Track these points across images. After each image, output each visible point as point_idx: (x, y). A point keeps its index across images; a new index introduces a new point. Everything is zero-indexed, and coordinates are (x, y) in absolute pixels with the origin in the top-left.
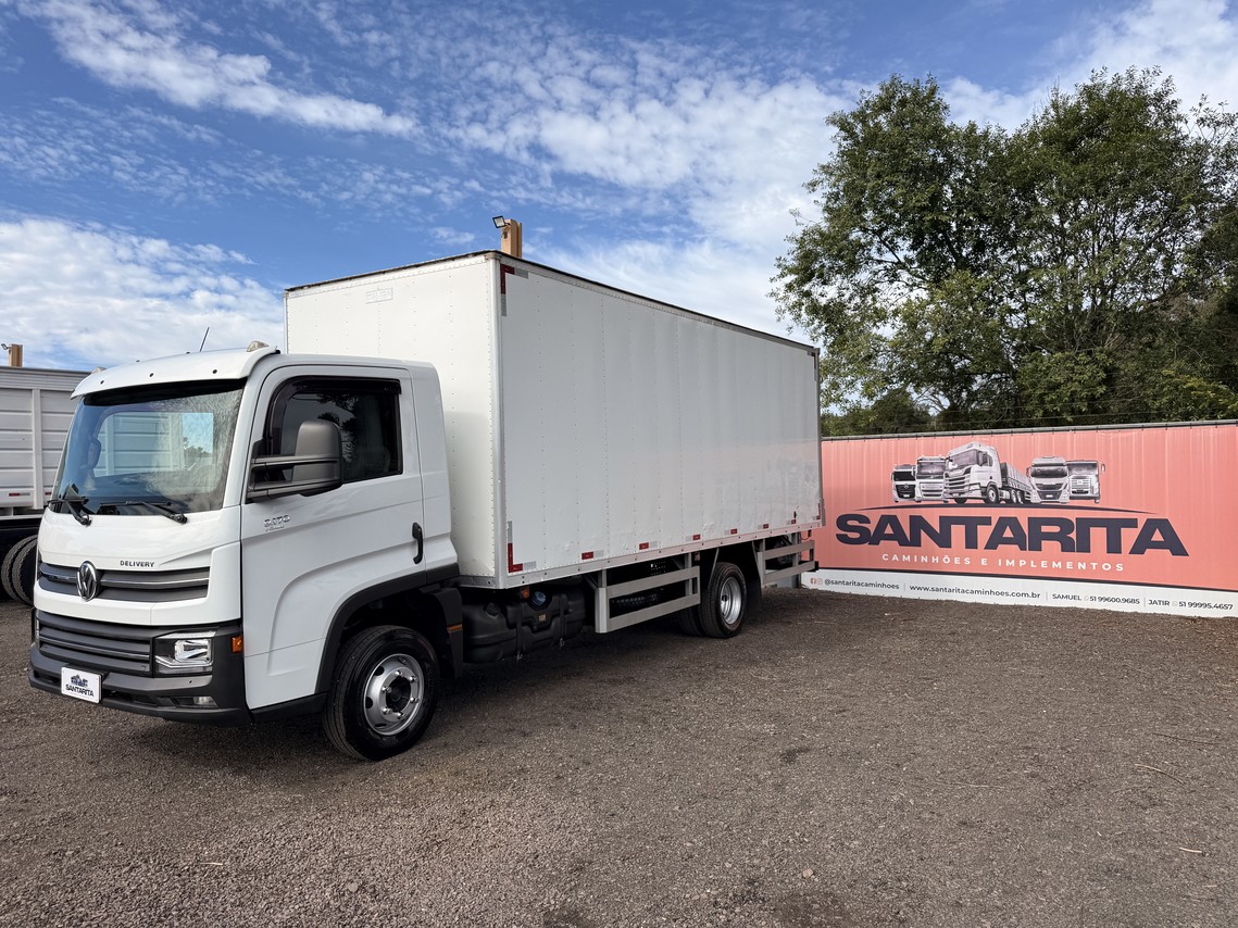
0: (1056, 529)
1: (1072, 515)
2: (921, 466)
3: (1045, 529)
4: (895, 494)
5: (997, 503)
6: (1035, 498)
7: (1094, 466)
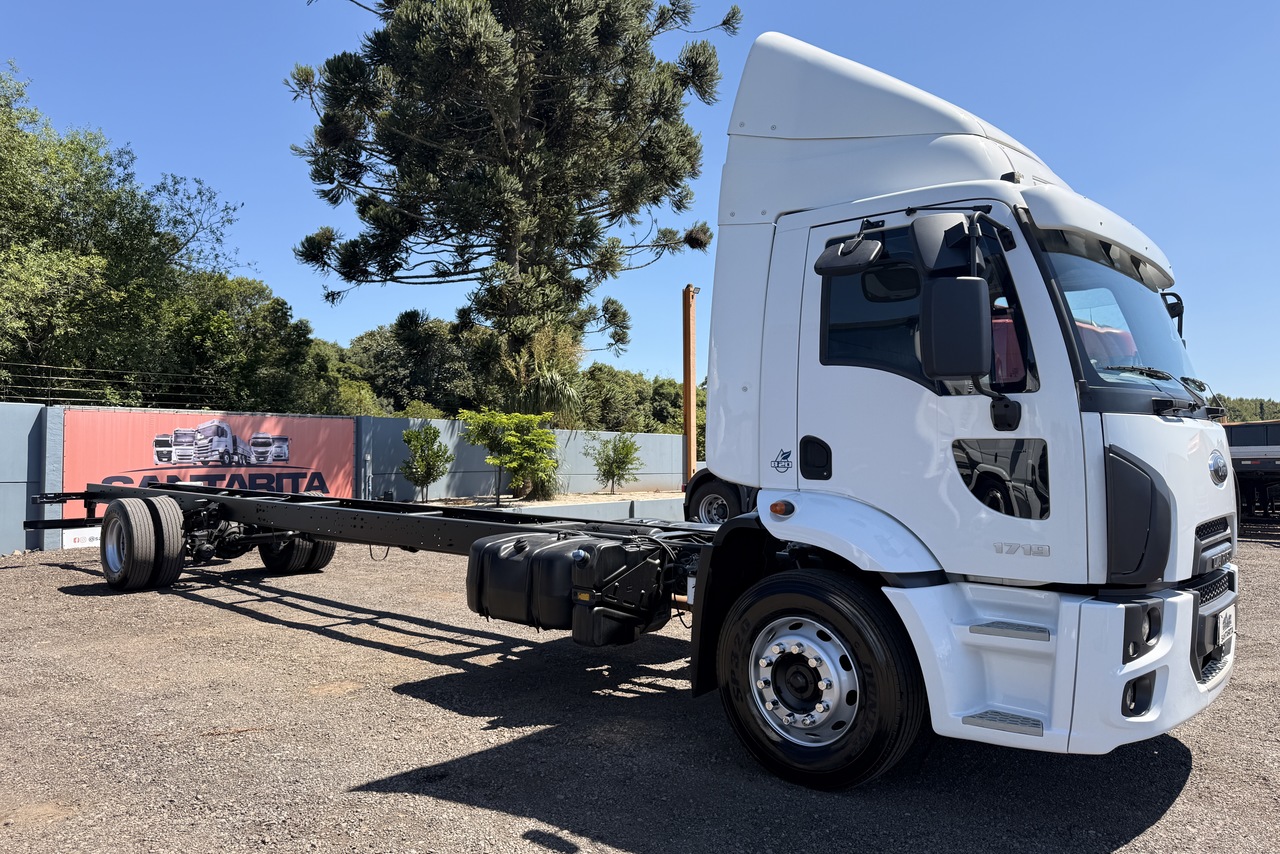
0: (265, 481)
1: (275, 472)
2: (177, 436)
3: (259, 481)
4: (156, 458)
5: (229, 465)
6: (253, 460)
7: (286, 440)
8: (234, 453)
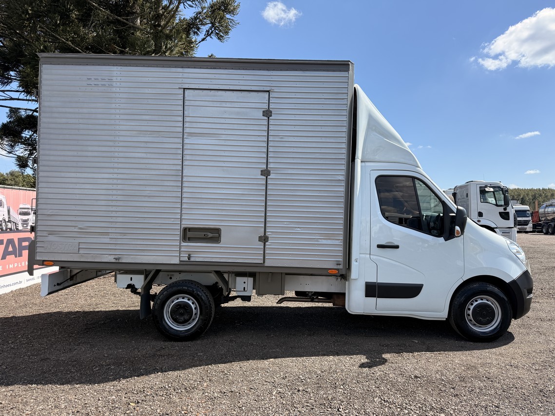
8: (9, 221)
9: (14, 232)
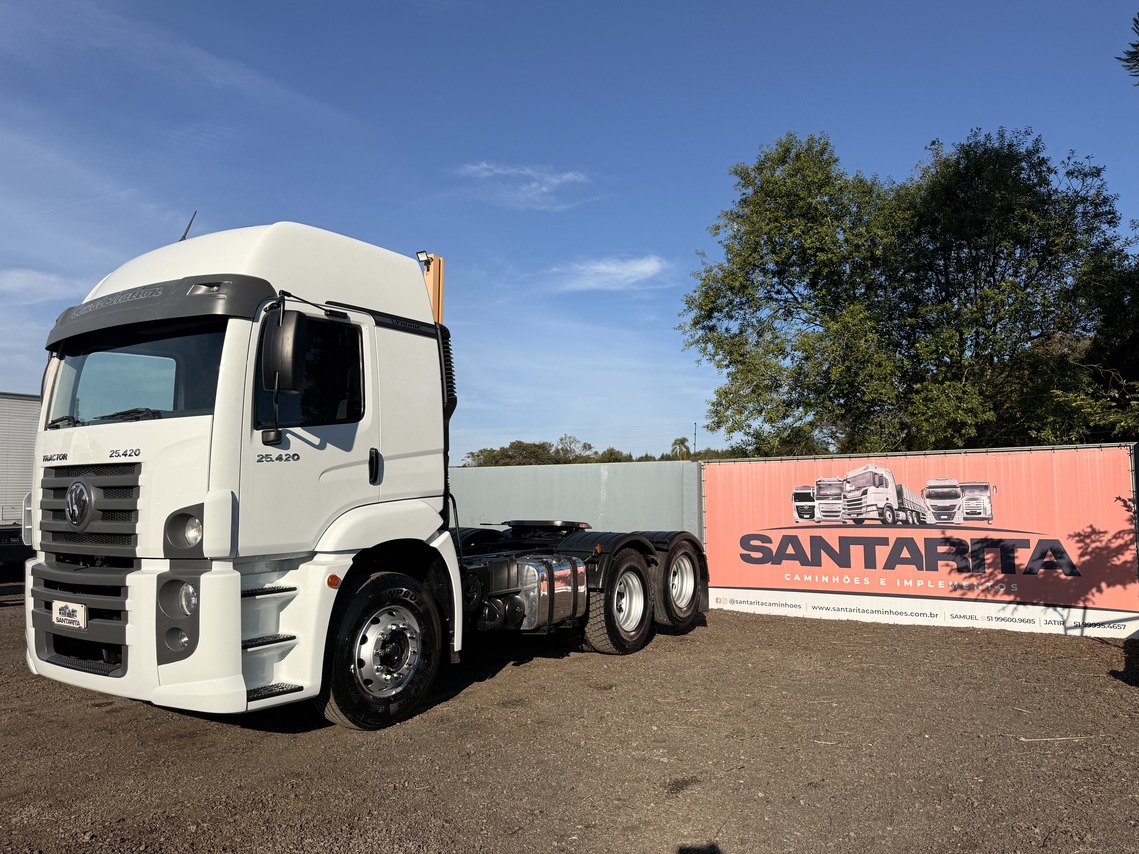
0: (951, 549)
1: (967, 537)
2: (820, 488)
3: (939, 549)
4: (796, 514)
5: (894, 524)
6: (930, 519)
7: (986, 488)
8: (900, 509)
9: (913, 526)
